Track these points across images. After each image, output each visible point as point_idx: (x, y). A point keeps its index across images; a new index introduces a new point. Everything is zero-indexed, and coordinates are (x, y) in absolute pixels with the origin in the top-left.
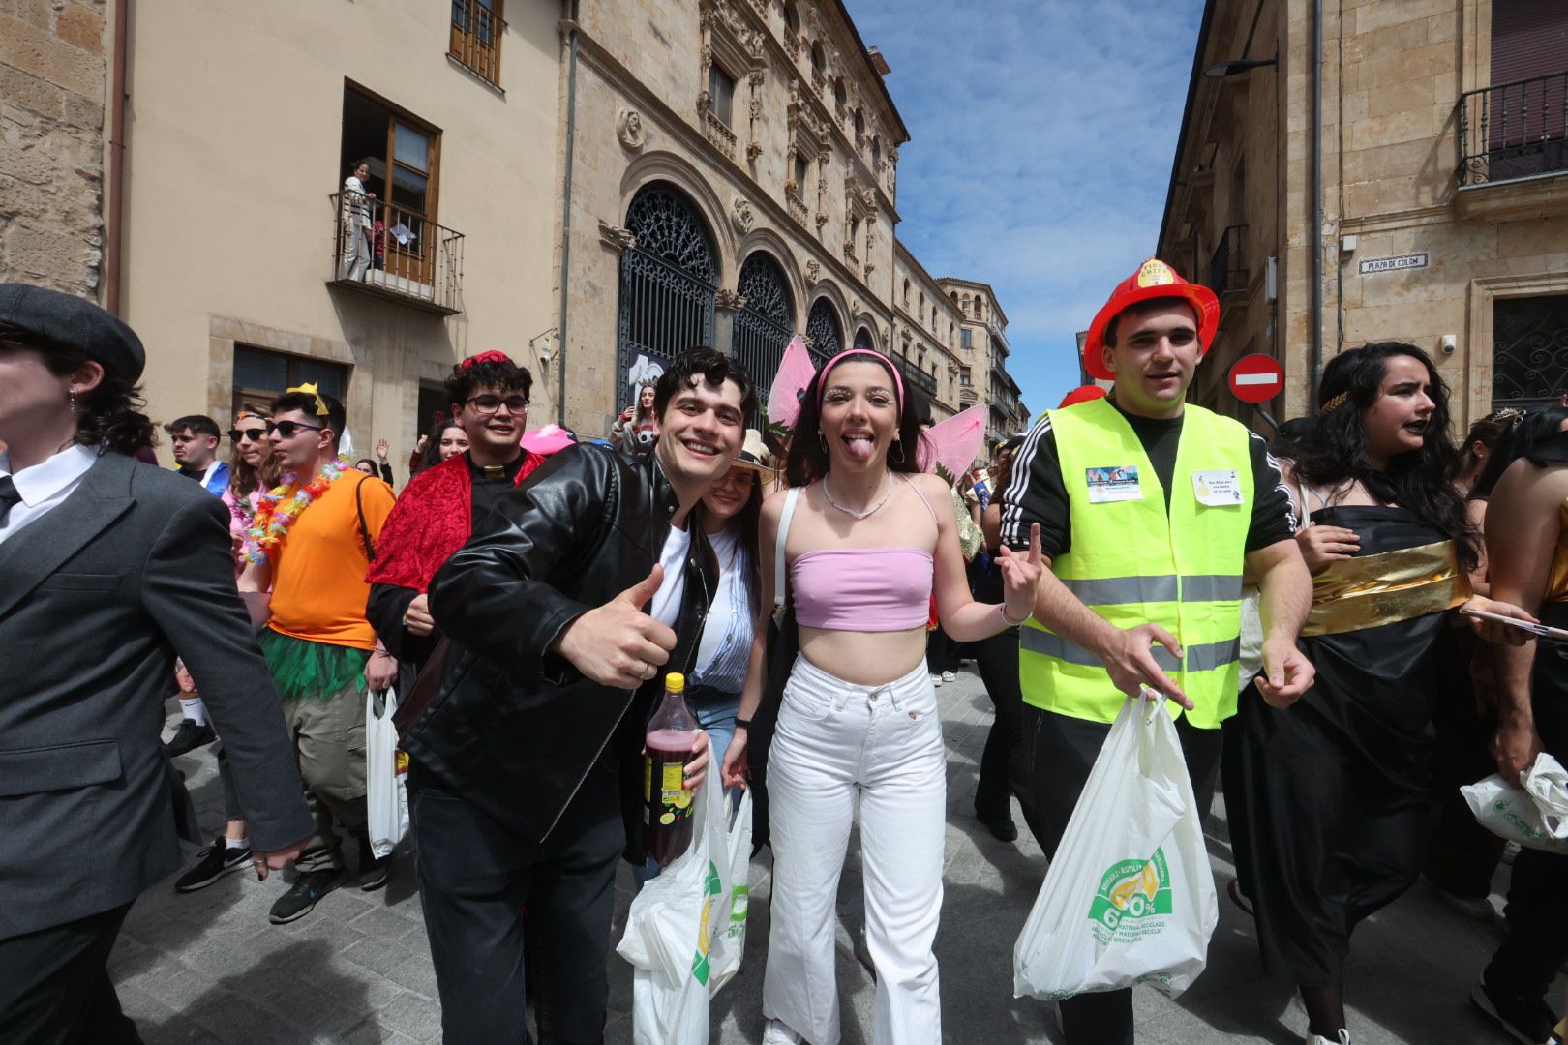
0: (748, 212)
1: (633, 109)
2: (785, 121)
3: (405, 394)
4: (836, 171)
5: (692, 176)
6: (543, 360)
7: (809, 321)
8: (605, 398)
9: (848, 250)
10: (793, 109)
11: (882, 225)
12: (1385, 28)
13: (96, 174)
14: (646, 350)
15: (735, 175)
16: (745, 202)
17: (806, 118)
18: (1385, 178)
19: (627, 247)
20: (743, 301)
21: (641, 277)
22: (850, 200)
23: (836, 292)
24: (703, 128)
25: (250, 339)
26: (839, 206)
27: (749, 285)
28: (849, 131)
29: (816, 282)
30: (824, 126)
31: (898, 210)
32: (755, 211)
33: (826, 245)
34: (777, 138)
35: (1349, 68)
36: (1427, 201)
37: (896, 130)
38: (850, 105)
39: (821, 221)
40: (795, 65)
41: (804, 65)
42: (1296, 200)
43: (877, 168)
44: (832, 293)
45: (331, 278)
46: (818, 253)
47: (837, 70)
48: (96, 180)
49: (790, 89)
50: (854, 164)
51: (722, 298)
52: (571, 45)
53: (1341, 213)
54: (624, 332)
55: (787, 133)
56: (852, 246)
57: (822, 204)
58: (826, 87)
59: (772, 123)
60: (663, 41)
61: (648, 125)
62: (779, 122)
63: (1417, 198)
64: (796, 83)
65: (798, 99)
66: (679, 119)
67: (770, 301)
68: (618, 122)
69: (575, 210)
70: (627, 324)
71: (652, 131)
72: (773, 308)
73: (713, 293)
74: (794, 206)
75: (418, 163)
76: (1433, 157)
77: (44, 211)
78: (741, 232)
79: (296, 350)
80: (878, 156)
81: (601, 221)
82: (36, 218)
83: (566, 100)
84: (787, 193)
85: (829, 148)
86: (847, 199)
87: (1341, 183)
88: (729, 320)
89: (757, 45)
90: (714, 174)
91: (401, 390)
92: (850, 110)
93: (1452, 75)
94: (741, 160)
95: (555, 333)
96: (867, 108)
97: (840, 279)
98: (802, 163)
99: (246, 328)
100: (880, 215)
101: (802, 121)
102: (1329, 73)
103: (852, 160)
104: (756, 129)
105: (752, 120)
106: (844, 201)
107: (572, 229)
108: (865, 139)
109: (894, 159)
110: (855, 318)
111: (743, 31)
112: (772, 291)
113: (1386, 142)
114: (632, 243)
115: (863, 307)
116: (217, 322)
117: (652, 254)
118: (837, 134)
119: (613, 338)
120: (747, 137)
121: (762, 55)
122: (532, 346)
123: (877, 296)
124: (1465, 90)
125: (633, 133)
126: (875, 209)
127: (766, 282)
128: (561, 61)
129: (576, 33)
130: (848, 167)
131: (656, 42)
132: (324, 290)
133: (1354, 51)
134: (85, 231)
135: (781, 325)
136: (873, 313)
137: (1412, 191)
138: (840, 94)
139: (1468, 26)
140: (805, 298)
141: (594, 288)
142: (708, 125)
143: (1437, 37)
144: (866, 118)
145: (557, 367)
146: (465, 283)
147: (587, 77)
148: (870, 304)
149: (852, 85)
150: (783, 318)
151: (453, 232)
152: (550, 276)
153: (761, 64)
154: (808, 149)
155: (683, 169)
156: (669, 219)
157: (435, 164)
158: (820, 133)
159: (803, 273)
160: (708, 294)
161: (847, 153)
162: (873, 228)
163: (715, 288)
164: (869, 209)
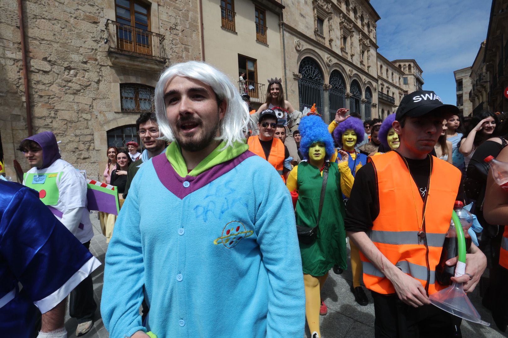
0: (331, 60)
1: (298, 40)
2: (339, 28)
4: (356, 38)
5: (314, 53)
7: (351, 88)
9: (361, 62)
10: (341, 23)
11: (372, 51)
14: (306, 105)
15: (326, 49)
16: (330, 57)
17: (345, 24)
19: (300, 78)
20: (331, 86)
21: (303, 85)
22: (361, 46)
24: (316, 38)
26: (358, 48)
27: (332, 81)
28: (359, 24)
29: (352, 75)
30: (351, 25)
31: (377, 45)
33: (354, 63)
34: (337, 33)
37: (375, 17)
38: (359, 14)
39: (352, 56)
40: (340, 8)
41: (343, 8)
43: (369, 32)
44: (357, 77)
46: (352, 66)
47: (354, 4)
49: (340, 17)
51: (325, 86)
52: (282, 28)
54: (301, 101)
55: (340, 31)
56: (363, 61)
57: (352, 50)
58: (351, 12)
59: (335, 30)
60: (304, 17)
61: (303, 43)
62: (337, 28)
64: (341, 15)
65: (343, 19)
66: (310, 38)
67: (338, 84)
68: (295, 44)
69: (287, 72)
70: (301, 99)
71: (303, 44)
72: (340, 86)
74: (343, 53)
75: (252, 69)
78: (329, 66)
80: (369, 28)
81: (293, 73)
83: (282, 43)
84: (341, 50)
85: (353, 32)
86: (360, 46)
88: (328, 93)
89: (329, 8)
90: (320, 51)
92: (359, 16)
94: (327, 44)
96: (364, 13)
97: (360, 72)
98: (345, 39)
100: (371, 48)
101: (344, 26)
103: (361, 33)
104: (331, 34)
105: (329, 31)
106: (359, 47)
107: (287, 77)
108: (365, 24)
109: (375, 27)
110: (365, 84)
111: (325, 5)
112: (339, 81)
114: (301, 77)
115: (368, 80)
117: (305, 78)
118: (356, 26)
119: (299, 104)
120: (328, 36)
121: (331, 10)
123: (372, 75)
125: (299, 46)
126: (370, 47)
128: (280, 32)
129: (283, 24)
130: (360, 35)
131: (302, 18)
135: (342, 91)
136: (371, 81)
138: (355, 12)
140: (349, 81)
141: (293, 91)
142: (317, 37)
144: (364, 16)
147: (287, 34)
148: (370, 78)
149: (359, 8)
150: (342, 89)
151: (262, 84)
153: (331, 13)
154: (347, 34)
155: (312, 52)
156: (309, 67)
157: (256, 68)
158: (350, 27)
159: (348, 74)
160: (321, 86)
161: (359, 31)
162: (369, 53)
163: (323, 84)
164: (367, 47)
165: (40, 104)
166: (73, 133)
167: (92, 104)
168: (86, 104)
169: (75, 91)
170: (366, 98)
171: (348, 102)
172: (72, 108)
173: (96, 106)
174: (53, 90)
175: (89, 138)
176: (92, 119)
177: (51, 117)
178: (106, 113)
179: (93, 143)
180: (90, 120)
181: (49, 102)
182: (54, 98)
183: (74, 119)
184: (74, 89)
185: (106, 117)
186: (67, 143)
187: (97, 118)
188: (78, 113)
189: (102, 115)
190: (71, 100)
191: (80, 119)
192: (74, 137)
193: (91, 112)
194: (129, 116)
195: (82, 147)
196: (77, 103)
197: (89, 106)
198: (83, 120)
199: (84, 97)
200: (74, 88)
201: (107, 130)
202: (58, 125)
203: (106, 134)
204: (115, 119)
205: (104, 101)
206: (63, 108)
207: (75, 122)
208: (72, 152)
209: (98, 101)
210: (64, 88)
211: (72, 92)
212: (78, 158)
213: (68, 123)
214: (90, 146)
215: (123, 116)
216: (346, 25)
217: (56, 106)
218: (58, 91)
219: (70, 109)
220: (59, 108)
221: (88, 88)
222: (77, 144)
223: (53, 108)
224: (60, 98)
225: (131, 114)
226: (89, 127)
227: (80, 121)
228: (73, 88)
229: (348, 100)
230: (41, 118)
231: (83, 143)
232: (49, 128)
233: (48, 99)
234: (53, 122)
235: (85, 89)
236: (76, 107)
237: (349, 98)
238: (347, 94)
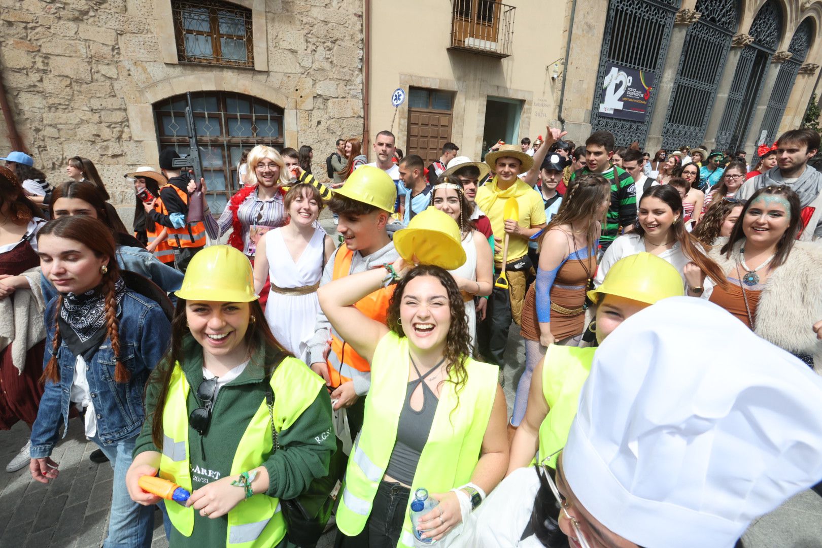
3: (480, 105)
6: (553, 78)
7: (754, 22)
8: (587, 98)
13: (360, 13)
14: (617, 63)
20: (698, 16)
21: (622, 12)
25: (415, 84)
45: (449, 46)
48: (361, 16)
51: (681, 16)
54: (605, 53)
67: (721, 11)
70: (607, 47)
72: (723, 17)
73: (674, 13)
77: (345, 36)
79: (433, 87)
82: (342, 40)
91: (478, 102)
95: (562, 61)
99: (414, 78)
112: (726, 2)
116: (403, 77)
119: (598, 58)
122: (547, 70)
132: (446, 53)
134: (357, 43)
135: (727, 30)
141: (589, 26)
145: (561, 82)
146: (515, 38)
150: (729, 23)
151: (510, 7)
152: (563, 23)
160: (670, 15)
163: (677, 9)
165: (11, 42)
166: (87, 106)
167: (117, 44)
168: (103, 44)
169: (77, 14)
170: (792, 48)
171: (733, 60)
172: (76, 52)
173: (126, 50)
174: (32, 9)
175: (118, 117)
176: (121, 78)
177: (38, 70)
178: (146, 65)
179: (128, 126)
180: (116, 79)
181: (27, 36)
182: (35, 27)
183: (83, 76)
184: (73, 9)
185: (148, 74)
186: (78, 125)
187: (129, 75)
188: (89, 63)
189: (140, 69)
190: (72, 33)
191: (96, 76)
192: (90, 113)
193: (117, 62)
194: (196, 72)
195: (106, 133)
196: (86, 40)
197: (110, 48)
198: (103, 78)
199: (98, 29)
200: (74, 6)
201: (153, 101)
202: (53, 87)
203: (150, 110)
204: (167, 79)
205: (141, 39)
206: (59, 51)
207: (86, 83)
208: (90, 143)
209: (128, 38)
210: (52, 5)
211: (71, 17)
212: (102, 155)
213: (74, 84)
214: (122, 132)
215: (184, 72)
217: (42, 45)
218: (40, 13)
219: (74, 55)
220: (50, 51)
221: (103, 6)
222: (96, 127)
223: (39, 51)
224: (49, 28)
225: (200, 68)
226: (117, 93)
227: (97, 80)
228: (71, 6)
230: (19, 71)
231: (109, 127)
232: (38, 92)
233: (24, 30)
234: (46, 81)
235: (97, 10)
236: (85, 51)
237: (741, 48)
238: (739, 39)
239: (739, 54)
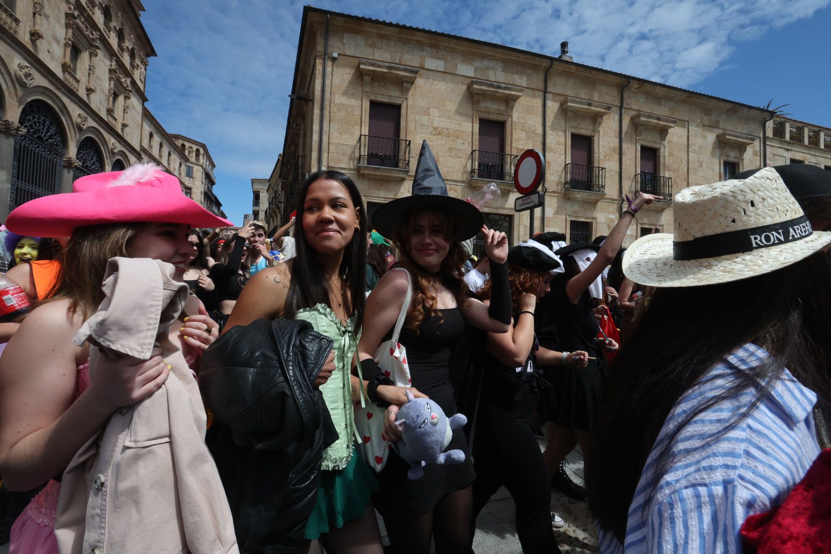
0: (30, 74)
2: (63, 21)
4: (103, 62)
7: (79, 150)
9: (110, 112)
10: (70, 16)
11: (134, 101)
12: (343, 104)
15: (18, 46)
16: (28, 67)
17: (80, 23)
18: (342, 155)
20: (24, 131)
22: (112, 83)
23: (100, 136)
26: (104, 84)
27: (29, 120)
28: (113, 40)
29: (85, 127)
30: (94, 33)
31: (146, 95)
32: (34, 73)
33: (93, 106)
35: (332, 114)
36: (351, 166)
37: (147, 48)
38: (115, 24)
39: (90, 91)
42: (315, 155)
43: (132, 66)
44: (96, 136)
46: (86, 110)
50: (116, 61)
51: (6, 125)
53: (328, 164)
55: (64, 30)
56: (112, 111)
57: (91, 81)
58: (96, 8)
59: (52, 19)
62: (58, 21)
63: (349, 164)
65: (75, 10)
67: (46, 133)
72: (50, 137)
74: (68, 77)
76: (354, 152)
78: (23, 85)
80: (134, 59)
84: (63, 68)
85: (98, 48)
86: (110, 81)
87: (328, 153)
88: (11, 141)
92: (115, 27)
93: (359, 127)
94: (24, 38)
96: (127, 29)
97: (103, 128)
98: (76, 52)
100: (134, 95)
101: (77, 26)
102: (326, 113)
103: (115, 58)
104: (38, 20)
105: (34, 14)
106: (108, 81)
108: (125, 47)
109: (144, 63)
110: (113, 154)
112: (49, 127)
113: (341, 143)
115: (119, 147)
118: (103, 40)
120: (30, 23)
123: (129, 142)
124: (362, 134)
126: (130, 91)
127: (44, 121)
130: (111, 61)
133: (334, 109)
135: (56, 150)
136: (127, 152)
137: (348, 162)
138: (107, 14)
139: (363, 113)
140: (76, 136)
143: (356, 113)
144: (126, 35)
148: (124, 147)
149: (117, 13)
150: (57, 145)
154: (82, 44)
158: (91, 36)
159: (74, 120)
161: (111, 53)
162: (128, 102)
164: (126, 90)
216: (83, 26)
229: (69, 172)
237: (73, 168)
238: (69, 160)
239: (72, 172)
